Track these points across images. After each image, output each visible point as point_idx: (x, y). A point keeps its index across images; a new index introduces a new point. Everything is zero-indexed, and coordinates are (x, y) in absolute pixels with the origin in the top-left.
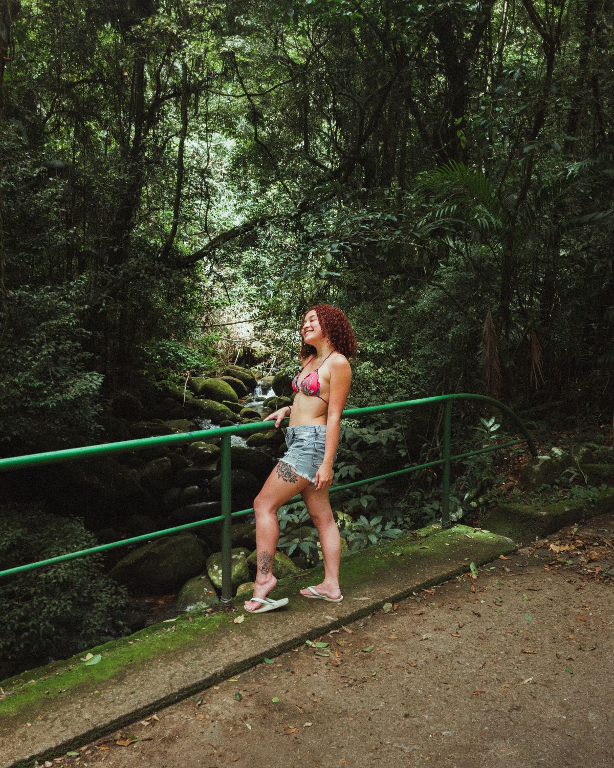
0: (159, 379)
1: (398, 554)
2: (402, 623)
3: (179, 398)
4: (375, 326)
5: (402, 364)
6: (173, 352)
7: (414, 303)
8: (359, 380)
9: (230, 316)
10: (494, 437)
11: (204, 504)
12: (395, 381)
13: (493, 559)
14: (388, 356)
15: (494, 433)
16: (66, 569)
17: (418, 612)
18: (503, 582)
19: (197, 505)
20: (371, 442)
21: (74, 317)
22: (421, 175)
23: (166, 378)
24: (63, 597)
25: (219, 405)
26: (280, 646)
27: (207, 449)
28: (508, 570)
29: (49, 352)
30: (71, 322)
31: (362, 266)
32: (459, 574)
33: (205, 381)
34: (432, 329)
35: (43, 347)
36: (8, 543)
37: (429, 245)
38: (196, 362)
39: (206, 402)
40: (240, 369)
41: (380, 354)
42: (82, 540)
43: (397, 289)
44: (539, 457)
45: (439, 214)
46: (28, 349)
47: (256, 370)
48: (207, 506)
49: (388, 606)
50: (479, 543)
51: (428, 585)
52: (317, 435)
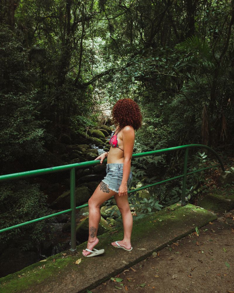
0: (76, 130)
1: (161, 220)
2: (161, 266)
3: (84, 137)
4: (154, 112)
5: (165, 127)
6: (82, 120)
7: (170, 103)
8: (148, 133)
9: (103, 108)
10: (204, 161)
11: (91, 175)
12: (162, 133)
13: (206, 225)
14: (159, 124)
15: (204, 159)
16: (27, 208)
17: (170, 258)
18: (212, 239)
19: (88, 176)
20: (151, 162)
21: (32, 106)
22: (177, 46)
23: (79, 129)
24: (25, 219)
25: (98, 139)
26: (96, 282)
27: (93, 156)
28: (214, 231)
29: (20, 120)
30: (31, 108)
31: (150, 88)
32: (190, 233)
33: (94, 130)
34: (178, 113)
35: (18, 118)
36: (4, 197)
37: (179, 76)
38: (90, 124)
39: (94, 139)
40: (106, 127)
41: (156, 123)
42: (35, 196)
43: (164, 97)
44: (226, 172)
45: (186, 60)
46: (12, 119)
47: (112, 127)
48: (92, 176)
49: (155, 254)
50: (199, 215)
51: (175, 240)
52: (119, 168)
